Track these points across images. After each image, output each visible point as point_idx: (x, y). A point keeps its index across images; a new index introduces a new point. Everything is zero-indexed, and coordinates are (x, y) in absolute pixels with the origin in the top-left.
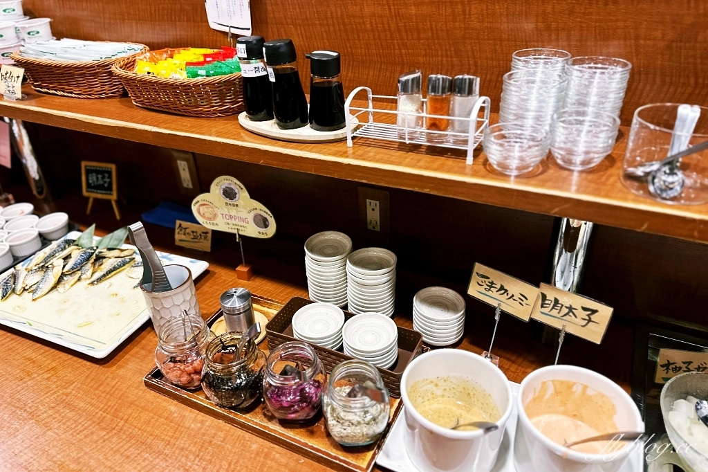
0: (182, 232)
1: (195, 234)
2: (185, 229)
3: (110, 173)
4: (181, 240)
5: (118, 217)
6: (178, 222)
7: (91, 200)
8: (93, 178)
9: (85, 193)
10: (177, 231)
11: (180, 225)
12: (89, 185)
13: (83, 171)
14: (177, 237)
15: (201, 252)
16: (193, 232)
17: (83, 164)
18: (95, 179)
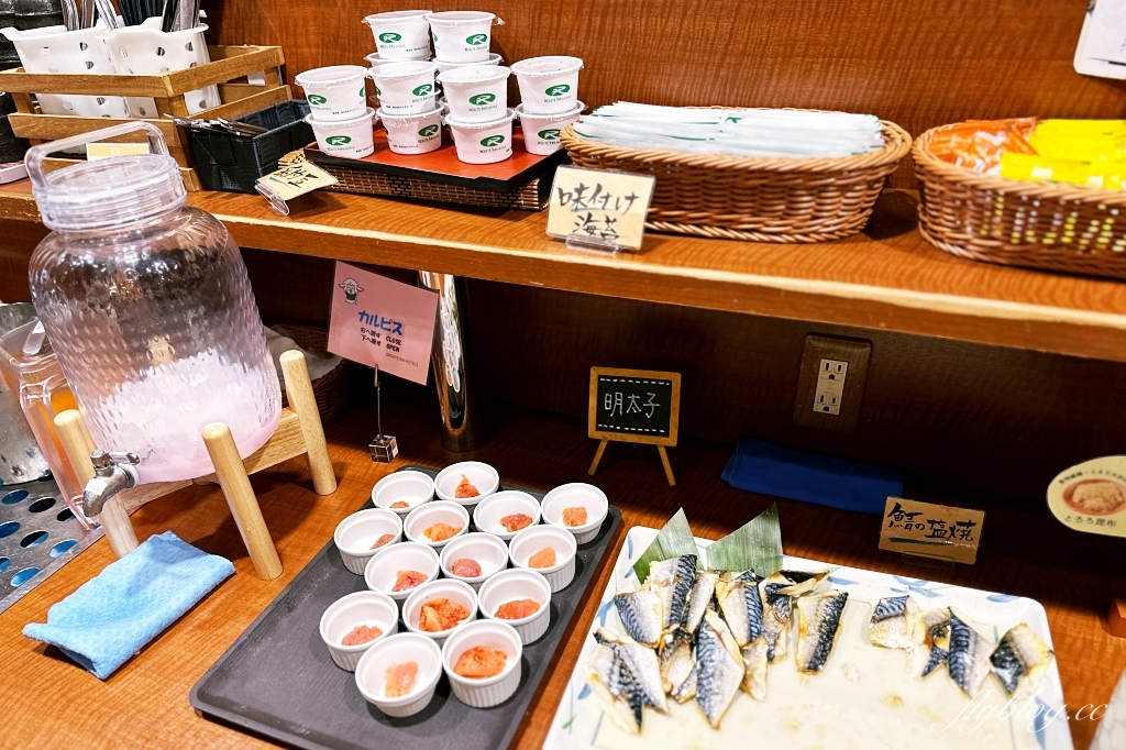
0: (903, 523)
1: (936, 526)
2: (911, 515)
3: (664, 392)
4: (893, 540)
5: (672, 481)
6: (891, 502)
7: (603, 445)
8: (615, 402)
9: (592, 432)
10: (886, 521)
11: (898, 506)
12: (602, 416)
13: (593, 388)
14: (886, 532)
15: (949, 564)
16: (933, 522)
17: (594, 373)
18: (620, 402)
